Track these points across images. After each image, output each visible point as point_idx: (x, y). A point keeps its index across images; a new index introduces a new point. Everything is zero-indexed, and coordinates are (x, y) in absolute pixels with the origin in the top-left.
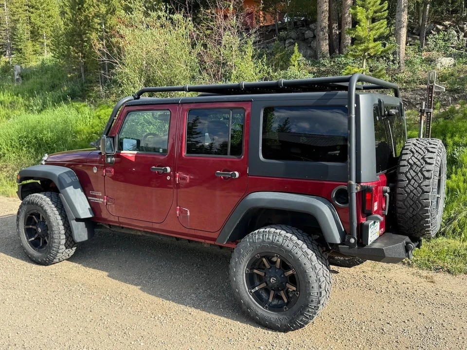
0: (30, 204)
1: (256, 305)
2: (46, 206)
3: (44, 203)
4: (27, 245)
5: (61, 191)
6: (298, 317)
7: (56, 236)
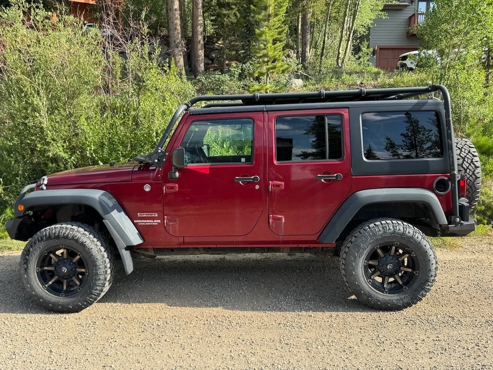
0: (51, 239)
1: (377, 292)
2: (82, 238)
3: (79, 235)
4: (43, 293)
5: (105, 216)
6: (419, 292)
7: (101, 271)
